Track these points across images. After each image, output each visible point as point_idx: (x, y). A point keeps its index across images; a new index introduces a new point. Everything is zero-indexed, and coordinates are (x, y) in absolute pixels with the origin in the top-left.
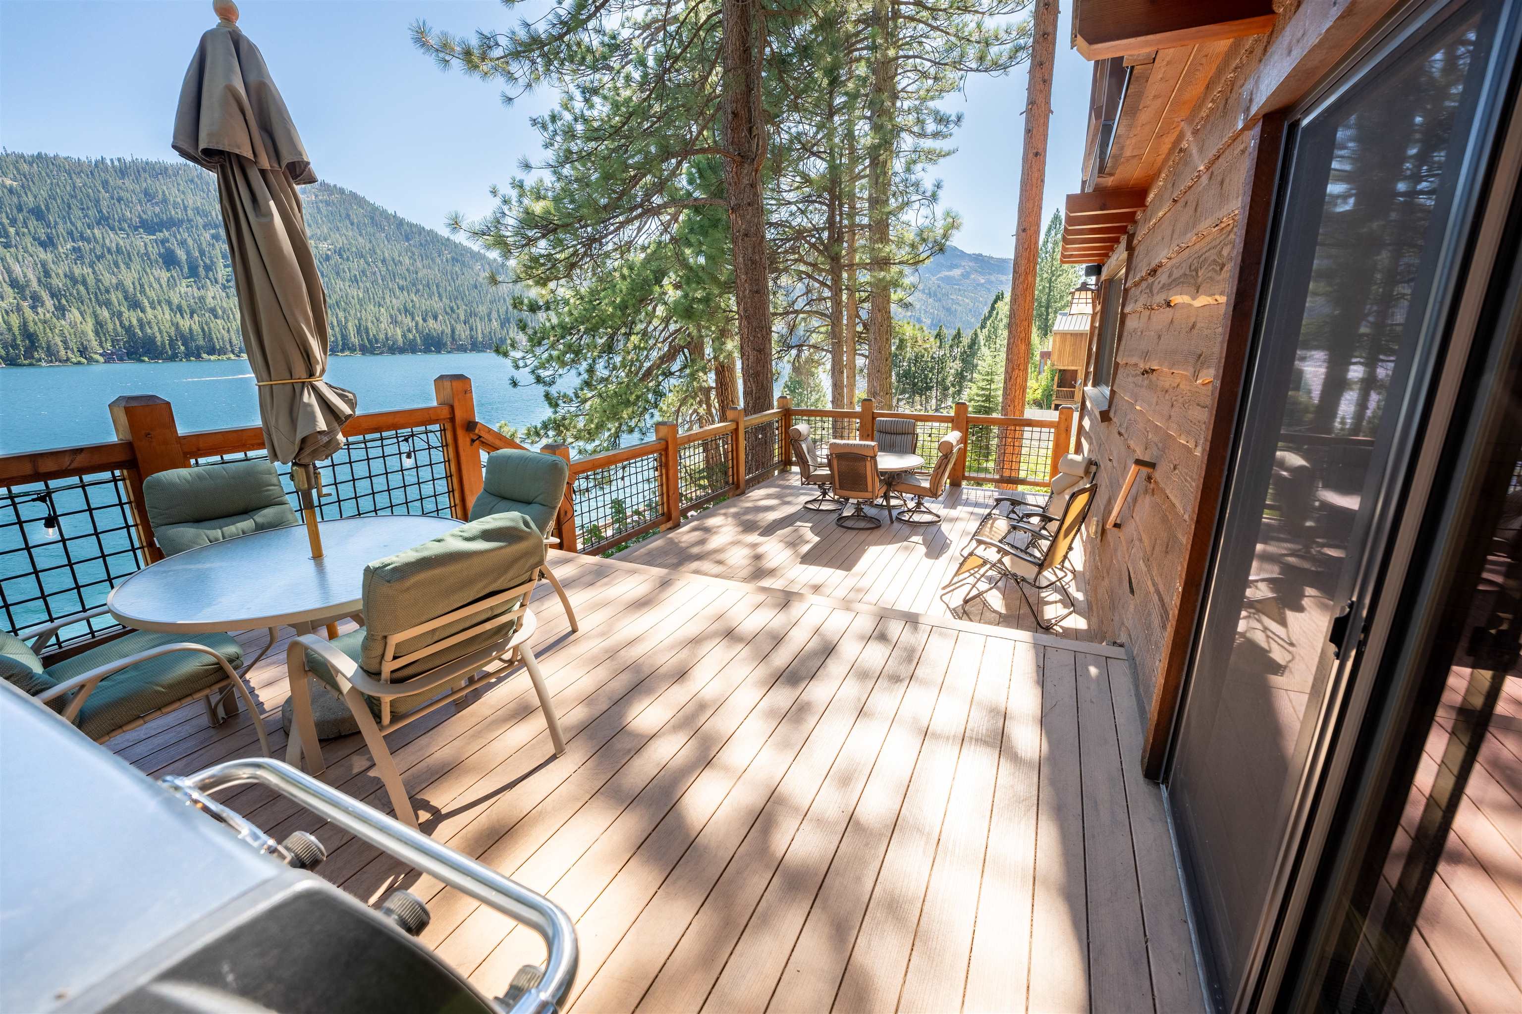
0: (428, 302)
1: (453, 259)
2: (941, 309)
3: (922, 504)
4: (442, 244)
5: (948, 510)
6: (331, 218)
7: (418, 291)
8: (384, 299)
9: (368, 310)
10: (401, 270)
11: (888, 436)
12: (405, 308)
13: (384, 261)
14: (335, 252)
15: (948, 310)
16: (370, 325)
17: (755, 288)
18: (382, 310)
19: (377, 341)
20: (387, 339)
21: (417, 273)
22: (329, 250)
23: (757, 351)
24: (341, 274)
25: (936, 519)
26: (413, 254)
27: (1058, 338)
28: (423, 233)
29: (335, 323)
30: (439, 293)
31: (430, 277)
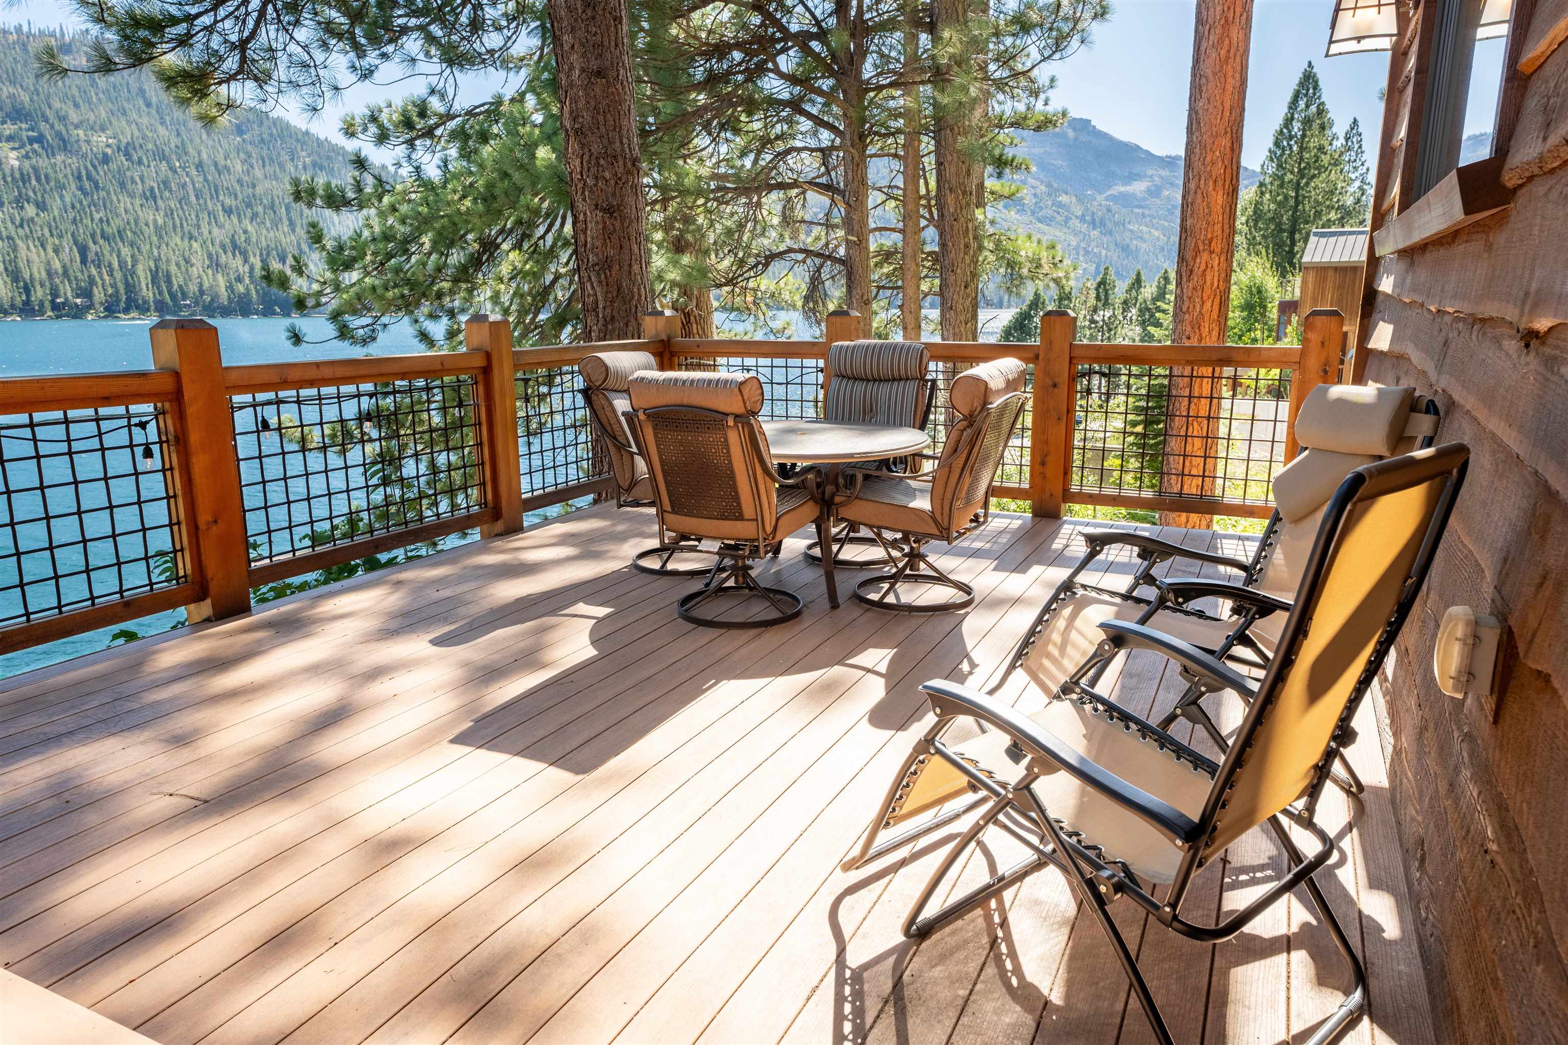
0: (272, 234)
1: (314, 164)
2: (1112, 246)
3: (922, 557)
4: (298, 140)
5: (1002, 575)
6: (113, 95)
7: (255, 216)
8: (199, 227)
9: (172, 244)
10: (227, 181)
11: (859, 387)
12: (233, 242)
13: (200, 166)
14: (119, 149)
15: (1125, 249)
16: (173, 269)
17: (594, 65)
18: (195, 245)
19: (185, 296)
20: (202, 292)
21: (254, 186)
22: (108, 146)
23: (604, 210)
24: (129, 186)
25: (961, 597)
26: (249, 156)
27: (1311, 277)
28: (265, 122)
29: (116, 265)
30: (290, 220)
31: (275, 192)
